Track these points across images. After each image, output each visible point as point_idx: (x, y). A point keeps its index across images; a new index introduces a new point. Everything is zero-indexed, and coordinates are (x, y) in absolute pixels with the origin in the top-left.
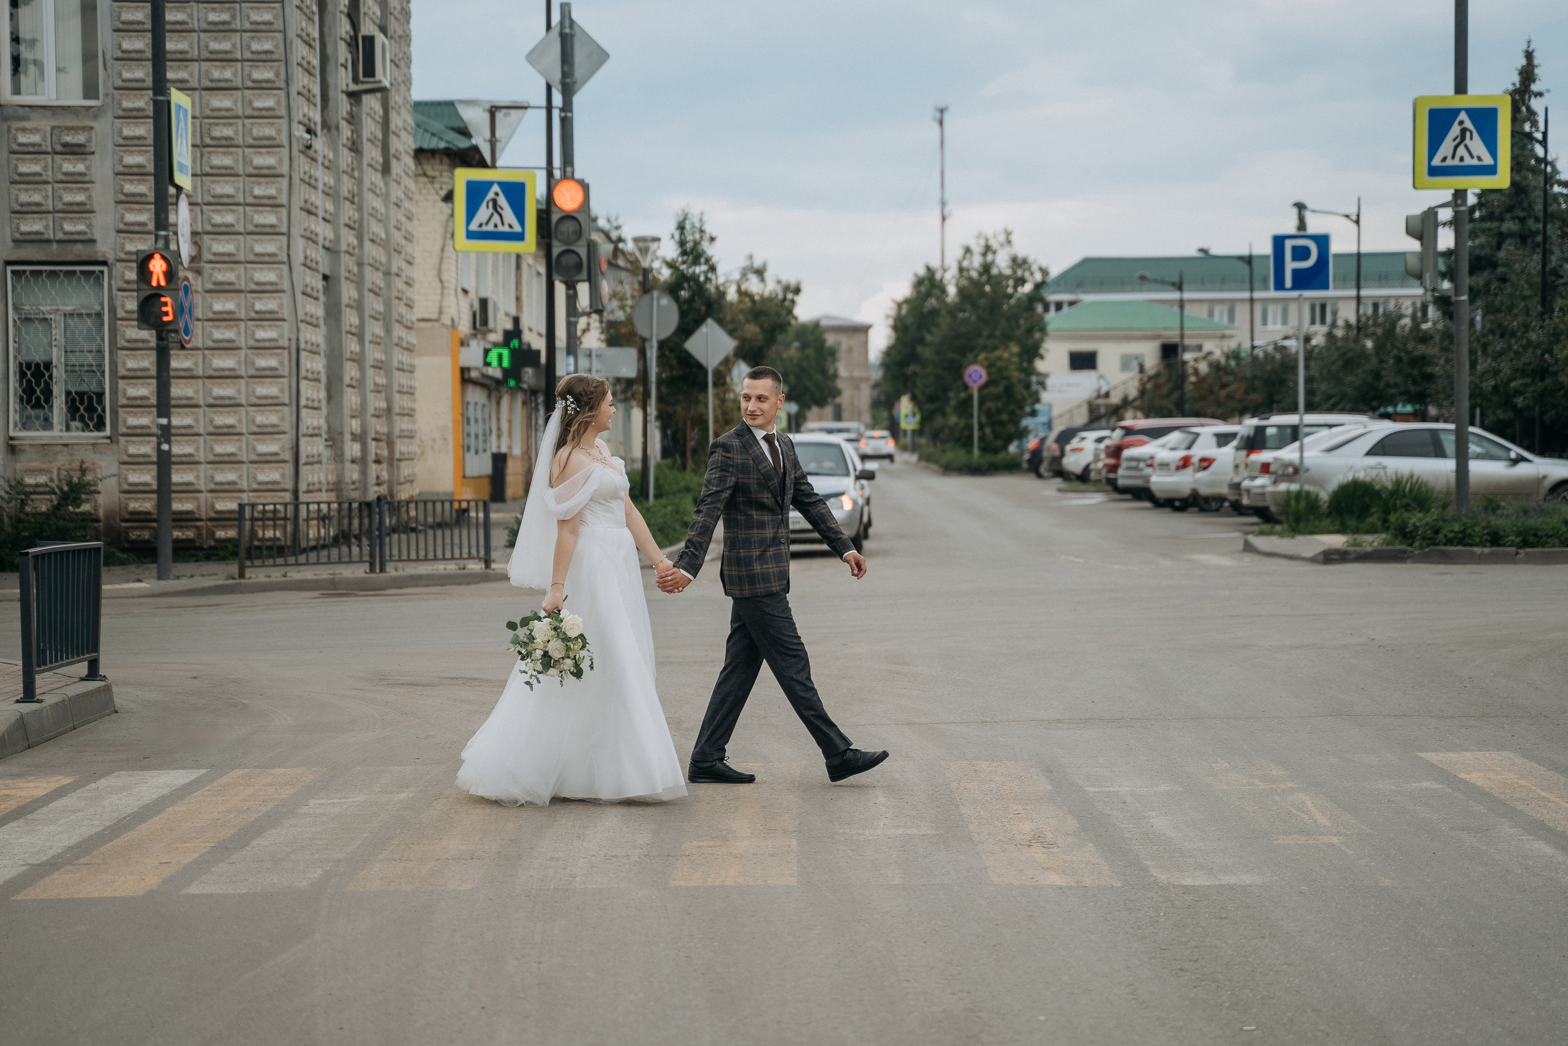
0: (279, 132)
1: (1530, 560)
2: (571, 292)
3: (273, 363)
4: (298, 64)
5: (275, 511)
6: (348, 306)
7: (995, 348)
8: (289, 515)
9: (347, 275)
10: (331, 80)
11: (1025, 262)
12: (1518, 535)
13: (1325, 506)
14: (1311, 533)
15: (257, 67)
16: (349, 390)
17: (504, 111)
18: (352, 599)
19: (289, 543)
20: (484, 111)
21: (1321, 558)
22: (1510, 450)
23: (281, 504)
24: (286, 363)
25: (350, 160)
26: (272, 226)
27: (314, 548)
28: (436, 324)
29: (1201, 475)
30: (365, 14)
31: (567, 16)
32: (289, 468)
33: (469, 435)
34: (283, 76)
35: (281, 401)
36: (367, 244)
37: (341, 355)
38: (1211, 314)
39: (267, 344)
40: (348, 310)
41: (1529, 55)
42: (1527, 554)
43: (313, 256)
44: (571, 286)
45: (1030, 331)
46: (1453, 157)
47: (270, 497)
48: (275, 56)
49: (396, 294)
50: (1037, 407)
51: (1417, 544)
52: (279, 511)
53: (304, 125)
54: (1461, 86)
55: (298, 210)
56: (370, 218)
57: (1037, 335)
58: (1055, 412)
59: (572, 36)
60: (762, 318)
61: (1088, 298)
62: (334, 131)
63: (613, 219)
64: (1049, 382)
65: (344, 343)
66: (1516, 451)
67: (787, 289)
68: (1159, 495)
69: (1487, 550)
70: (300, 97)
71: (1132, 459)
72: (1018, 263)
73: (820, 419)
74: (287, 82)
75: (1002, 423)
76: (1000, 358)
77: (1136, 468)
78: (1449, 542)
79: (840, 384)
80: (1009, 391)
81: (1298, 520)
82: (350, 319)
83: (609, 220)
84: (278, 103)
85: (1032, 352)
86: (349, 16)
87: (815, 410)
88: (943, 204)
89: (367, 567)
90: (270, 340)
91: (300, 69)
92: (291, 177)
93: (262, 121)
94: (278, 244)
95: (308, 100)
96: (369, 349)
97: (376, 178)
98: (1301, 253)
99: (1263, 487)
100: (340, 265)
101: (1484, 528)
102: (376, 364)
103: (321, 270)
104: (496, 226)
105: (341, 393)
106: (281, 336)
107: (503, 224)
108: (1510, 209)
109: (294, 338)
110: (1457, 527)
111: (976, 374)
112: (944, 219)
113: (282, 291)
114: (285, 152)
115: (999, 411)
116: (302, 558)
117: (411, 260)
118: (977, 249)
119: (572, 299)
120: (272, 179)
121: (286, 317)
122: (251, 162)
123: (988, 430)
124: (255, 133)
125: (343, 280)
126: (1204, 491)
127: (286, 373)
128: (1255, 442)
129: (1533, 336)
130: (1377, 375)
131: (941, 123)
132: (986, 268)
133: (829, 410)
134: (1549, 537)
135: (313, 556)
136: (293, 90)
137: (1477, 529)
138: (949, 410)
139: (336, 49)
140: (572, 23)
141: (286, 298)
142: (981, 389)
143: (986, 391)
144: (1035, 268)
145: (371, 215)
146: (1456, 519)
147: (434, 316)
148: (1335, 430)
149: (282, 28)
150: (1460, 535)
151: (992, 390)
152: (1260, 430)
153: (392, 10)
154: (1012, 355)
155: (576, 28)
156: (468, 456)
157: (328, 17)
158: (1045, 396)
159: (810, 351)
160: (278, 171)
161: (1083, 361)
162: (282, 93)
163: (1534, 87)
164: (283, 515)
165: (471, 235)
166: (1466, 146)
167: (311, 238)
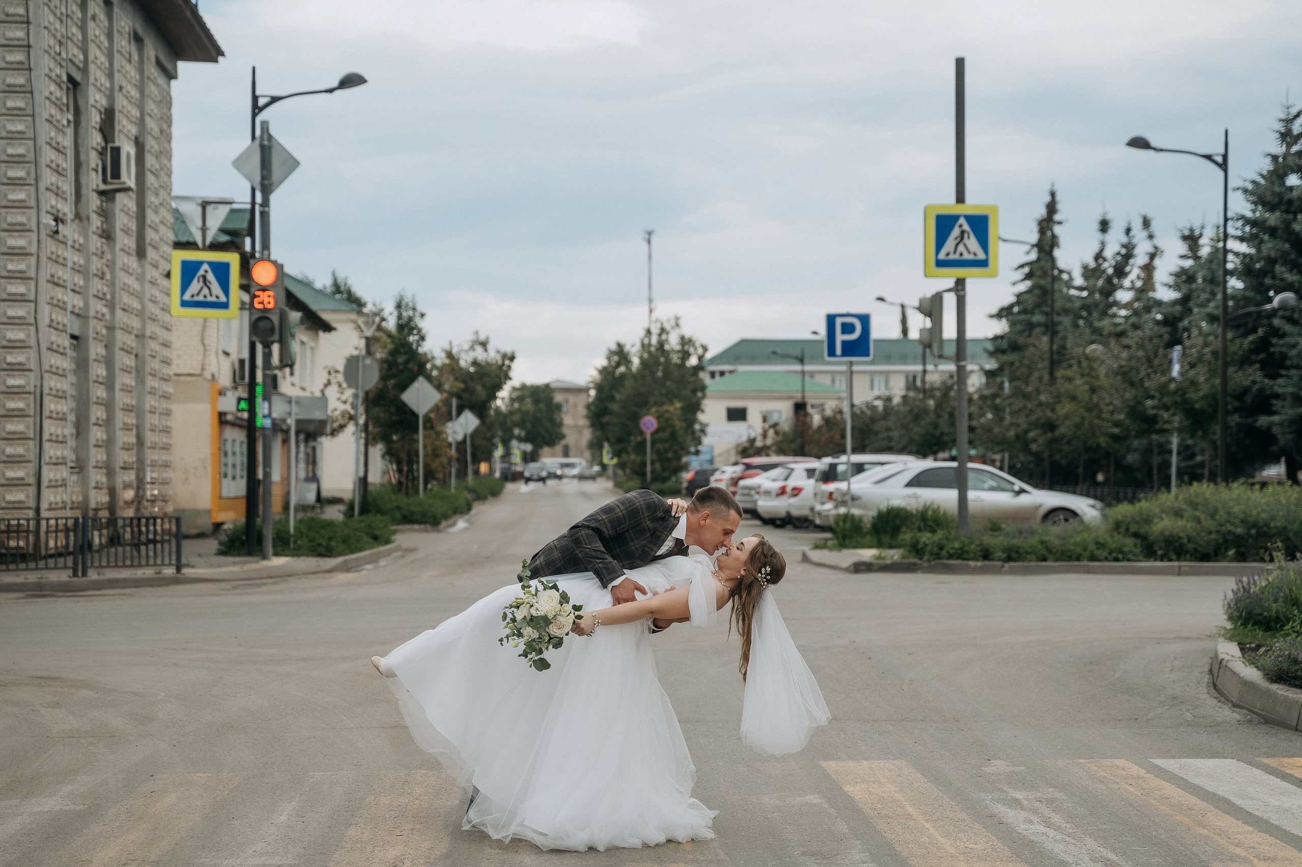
0: (29, 219)
1: (1013, 572)
2: (267, 350)
3: (21, 405)
4: (48, 166)
5: (19, 525)
6: (95, 360)
7: (663, 404)
8: (31, 528)
9: (95, 335)
10: (84, 181)
11: (690, 340)
12: (1004, 551)
13: (869, 525)
14: (855, 547)
15: (12, 167)
16: (95, 428)
17: (213, 206)
18: (55, 599)
19: (31, 551)
20: (198, 204)
21: (852, 568)
22: (1013, 484)
23: (24, 519)
24: (32, 405)
25: (99, 245)
26: (22, 295)
27: (52, 556)
28: (199, 378)
29: (793, 500)
30: (120, 131)
31: (265, 130)
32: (32, 491)
33: (226, 465)
34: (33, 175)
35: (27, 435)
36: (119, 313)
37: (88, 400)
38: (833, 382)
39: (16, 390)
40: (95, 364)
41: (1053, 194)
42: (1010, 567)
43: (60, 319)
44: (267, 346)
45: (694, 391)
46: (955, 252)
47: (16, 514)
48: (27, 159)
49: (149, 352)
50: (700, 448)
51: (926, 558)
52: (23, 525)
53: (52, 214)
54: (960, 198)
55: (45, 283)
56: (122, 292)
57: (699, 394)
58: (716, 452)
59: (270, 147)
60: (486, 379)
61: (742, 368)
62: (85, 222)
63: (377, 303)
64: (709, 430)
65: (91, 392)
66: (1018, 484)
67: (504, 356)
68: (765, 515)
69: (979, 564)
70: (48, 192)
71: (745, 488)
72: (686, 342)
73: (553, 455)
74: (36, 180)
75: (668, 460)
76: (667, 411)
77: (748, 495)
78: (951, 556)
79: (565, 430)
80: (673, 435)
81: (844, 537)
82: (96, 371)
83: (374, 305)
84: (29, 196)
85: (693, 407)
86: (101, 130)
87: (546, 450)
88: (650, 300)
89: (70, 572)
90: (19, 387)
91: (48, 170)
92: (38, 256)
93: (15, 210)
94: (27, 309)
95: (57, 195)
96: (118, 395)
97: (132, 262)
98: (848, 328)
99: (829, 510)
100: (88, 327)
101: (978, 546)
102: (126, 407)
103: (69, 331)
104: (205, 297)
105: (88, 429)
106: (28, 383)
107: (211, 295)
108: (1038, 306)
109: (39, 384)
110: (957, 545)
111: (649, 423)
112: (651, 311)
113: (29, 347)
114: (34, 236)
115: (666, 451)
116: (42, 564)
117: (169, 327)
118: (655, 330)
119: (268, 356)
120: (23, 257)
121: (32, 367)
122: (6, 243)
123: (657, 465)
124: (9, 219)
125: (91, 340)
126: (795, 513)
127: (32, 413)
128: (829, 475)
129: (1043, 398)
130: (936, 426)
131: (649, 242)
132: (661, 345)
133: (559, 448)
134: (1027, 553)
135: (51, 562)
136: (42, 186)
137: (972, 546)
138: (630, 449)
139: (88, 156)
140: (270, 137)
141: (32, 353)
142: (653, 434)
143: (656, 436)
144: (698, 345)
145: (123, 289)
146: (956, 538)
147: (198, 372)
148: (886, 467)
149: (32, 136)
150: (960, 552)
151: (661, 435)
152: (833, 467)
153: (149, 130)
154: (676, 409)
155: (273, 141)
156: (224, 481)
157: (82, 131)
158: (706, 441)
159: (542, 406)
160: (28, 251)
161: (737, 415)
162: (33, 189)
163: (1057, 217)
164: (26, 528)
165: (184, 304)
166: (965, 245)
167: (60, 306)
